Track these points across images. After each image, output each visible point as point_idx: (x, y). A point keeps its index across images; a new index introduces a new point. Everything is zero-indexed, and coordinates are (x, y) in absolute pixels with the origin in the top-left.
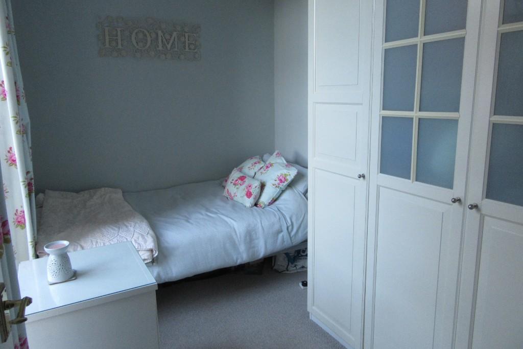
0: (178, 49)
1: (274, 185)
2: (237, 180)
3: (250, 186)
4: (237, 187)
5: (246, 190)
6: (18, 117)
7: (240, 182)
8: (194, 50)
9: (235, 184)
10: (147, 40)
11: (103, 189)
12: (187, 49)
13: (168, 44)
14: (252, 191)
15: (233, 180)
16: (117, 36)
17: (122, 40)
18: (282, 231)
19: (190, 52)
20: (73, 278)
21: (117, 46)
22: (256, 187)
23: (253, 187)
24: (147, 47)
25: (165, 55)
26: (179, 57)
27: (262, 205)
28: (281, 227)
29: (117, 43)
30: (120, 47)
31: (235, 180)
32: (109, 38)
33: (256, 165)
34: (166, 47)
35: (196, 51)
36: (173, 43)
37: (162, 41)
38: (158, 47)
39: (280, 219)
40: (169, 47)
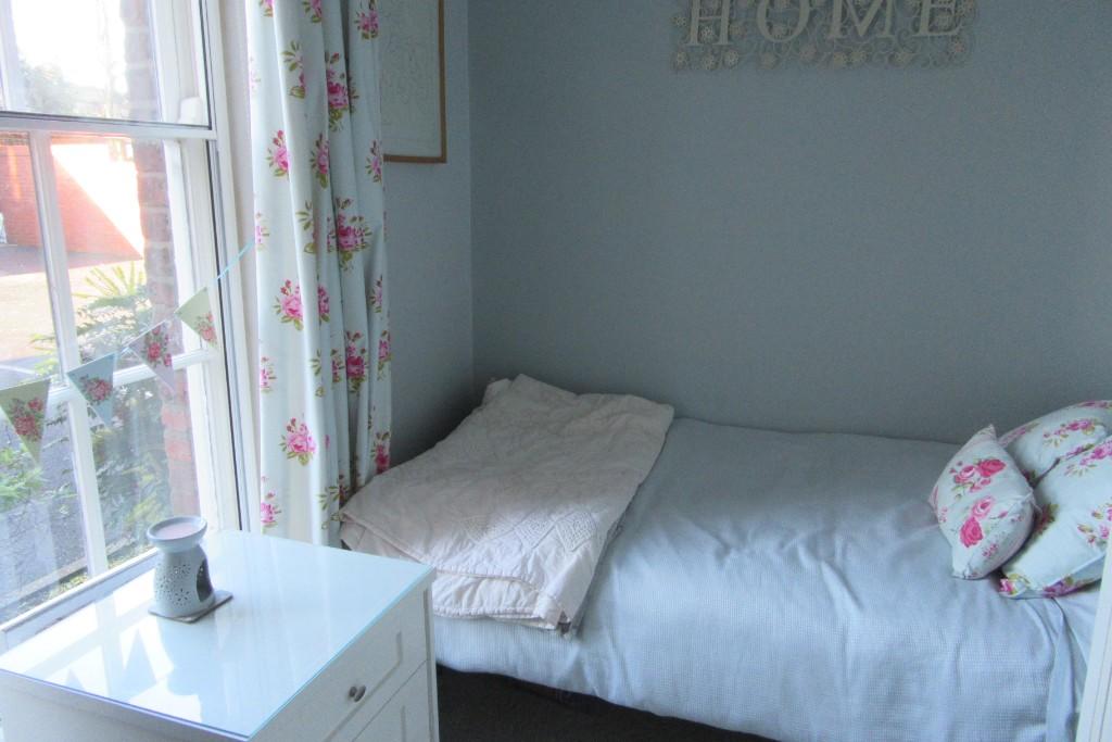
0: (892, 30)
1: (1082, 529)
2: (969, 469)
3: (983, 506)
4: (960, 490)
5: (969, 514)
6: (311, 213)
7: (976, 476)
8: (950, 29)
9: (958, 480)
10: (797, 16)
11: (626, 399)
12: (924, 30)
13: (861, 18)
14: (983, 523)
15: (960, 464)
16: (719, 11)
17: (730, 22)
18: (1041, 720)
19: (932, 38)
20: (189, 619)
21: (716, 40)
22: (1003, 515)
23: (995, 511)
24: (796, 34)
25: (848, 53)
26: (891, 57)
27: (1015, 585)
28: (1042, 701)
29: (718, 33)
30: (723, 40)
31: (964, 466)
32: (700, 21)
33: (1069, 432)
34: (855, 30)
35: (954, 32)
36: (879, 15)
37: (844, 12)
38: (828, 31)
39: (1050, 668)
40: (862, 27)
